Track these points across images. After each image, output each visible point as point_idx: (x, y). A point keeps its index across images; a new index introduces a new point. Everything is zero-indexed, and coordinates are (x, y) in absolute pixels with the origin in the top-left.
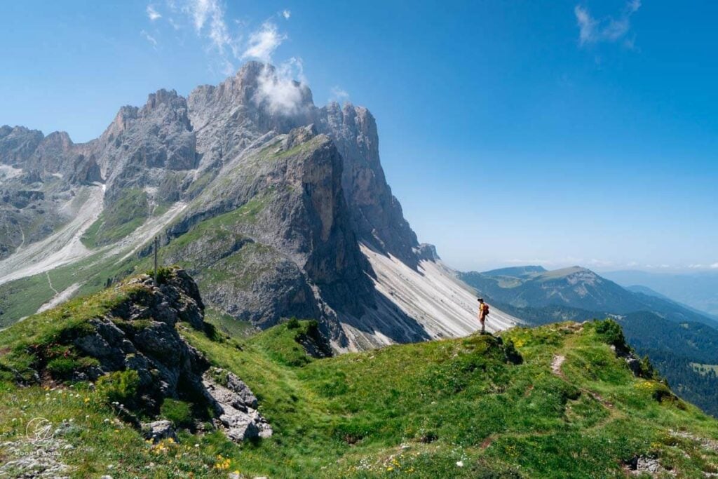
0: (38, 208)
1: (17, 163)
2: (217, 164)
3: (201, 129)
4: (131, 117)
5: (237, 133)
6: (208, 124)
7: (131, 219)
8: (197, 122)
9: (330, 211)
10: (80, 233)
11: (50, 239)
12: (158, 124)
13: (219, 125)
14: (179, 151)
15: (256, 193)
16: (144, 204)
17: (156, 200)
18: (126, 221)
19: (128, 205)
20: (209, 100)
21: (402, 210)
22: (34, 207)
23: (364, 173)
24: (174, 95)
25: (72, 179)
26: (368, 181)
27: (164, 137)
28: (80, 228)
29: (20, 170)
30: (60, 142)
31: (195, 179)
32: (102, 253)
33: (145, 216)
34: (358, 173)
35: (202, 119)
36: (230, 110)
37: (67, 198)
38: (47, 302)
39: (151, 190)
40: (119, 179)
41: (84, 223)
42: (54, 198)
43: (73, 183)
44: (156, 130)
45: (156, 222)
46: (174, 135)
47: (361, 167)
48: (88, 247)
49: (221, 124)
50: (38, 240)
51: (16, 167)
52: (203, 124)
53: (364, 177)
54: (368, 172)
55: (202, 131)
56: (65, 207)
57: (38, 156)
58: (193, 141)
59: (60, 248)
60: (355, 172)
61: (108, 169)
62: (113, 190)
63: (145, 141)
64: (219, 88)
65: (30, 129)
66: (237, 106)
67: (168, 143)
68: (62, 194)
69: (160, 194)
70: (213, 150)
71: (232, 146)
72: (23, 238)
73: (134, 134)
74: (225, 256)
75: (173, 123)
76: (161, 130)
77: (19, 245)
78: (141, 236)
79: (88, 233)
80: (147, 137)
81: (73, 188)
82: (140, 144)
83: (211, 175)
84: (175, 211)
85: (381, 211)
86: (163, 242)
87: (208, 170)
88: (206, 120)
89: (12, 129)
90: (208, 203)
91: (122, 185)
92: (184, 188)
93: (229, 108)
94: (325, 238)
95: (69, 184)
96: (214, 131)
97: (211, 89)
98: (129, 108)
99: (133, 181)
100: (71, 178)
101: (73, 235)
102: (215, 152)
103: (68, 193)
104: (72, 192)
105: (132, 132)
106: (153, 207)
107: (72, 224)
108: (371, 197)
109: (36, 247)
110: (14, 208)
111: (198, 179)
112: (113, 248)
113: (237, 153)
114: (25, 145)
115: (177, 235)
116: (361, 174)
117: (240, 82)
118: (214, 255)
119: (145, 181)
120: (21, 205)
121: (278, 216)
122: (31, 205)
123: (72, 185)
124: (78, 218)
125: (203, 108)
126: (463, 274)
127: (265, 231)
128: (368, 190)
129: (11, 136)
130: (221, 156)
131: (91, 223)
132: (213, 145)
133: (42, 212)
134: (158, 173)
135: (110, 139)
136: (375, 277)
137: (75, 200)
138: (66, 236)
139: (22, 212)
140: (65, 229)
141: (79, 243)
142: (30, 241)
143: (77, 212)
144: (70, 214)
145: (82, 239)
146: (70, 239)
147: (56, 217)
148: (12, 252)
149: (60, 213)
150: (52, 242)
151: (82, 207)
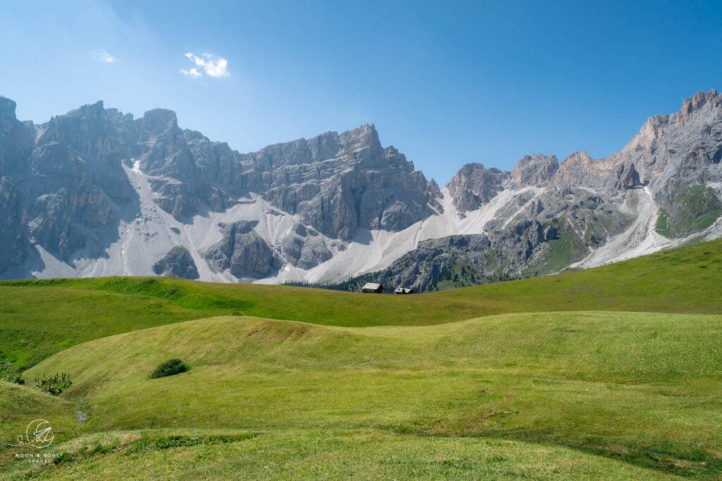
0: (605, 209)
1: (539, 184)
4: (663, 124)
7: (706, 212)
10: (652, 228)
11: (628, 232)
12: (709, 124)
18: (701, 214)
19: (696, 200)
22: (602, 209)
25: (618, 186)
27: (718, 134)
28: (648, 224)
29: (544, 188)
30: (579, 161)
33: (719, 208)
37: (620, 202)
39: (715, 185)
40: (672, 180)
41: (649, 219)
42: (611, 201)
43: (619, 189)
44: (708, 129)
48: (666, 237)
50: (619, 233)
51: (539, 186)
56: (623, 208)
57: (561, 175)
59: (644, 238)
61: (646, 174)
62: (666, 190)
63: (700, 141)
68: (614, 198)
72: (606, 231)
73: (677, 139)
76: (713, 128)
77: (606, 236)
79: (658, 227)
80: (700, 137)
81: (622, 193)
82: (695, 144)
99: (689, 179)
100: (616, 185)
101: (647, 229)
103: (619, 197)
104: (622, 196)
107: (639, 220)
109: (621, 238)
110: (589, 210)
112: (706, 234)
114: (544, 168)
119: (705, 178)
120: (592, 208)
122: (599, 207)
123: (619, 191)
124: (640, 216)
129: (532, 163)
131: (655, 219)
133: (610, 212)
134: (719, 169)
137: (627, 202)
138: (641, 229)
139: (596, 212)
140: (635, 225)
141: (658, 235)
142: (614, 234)
143: (635, 210)
144: (631, 212)
145: (657, 231)
146: (646, 231)
147: (622, 215)
148: (605, 242)
149: (623, 212)
150: (633, 234)
151: (638, 208)
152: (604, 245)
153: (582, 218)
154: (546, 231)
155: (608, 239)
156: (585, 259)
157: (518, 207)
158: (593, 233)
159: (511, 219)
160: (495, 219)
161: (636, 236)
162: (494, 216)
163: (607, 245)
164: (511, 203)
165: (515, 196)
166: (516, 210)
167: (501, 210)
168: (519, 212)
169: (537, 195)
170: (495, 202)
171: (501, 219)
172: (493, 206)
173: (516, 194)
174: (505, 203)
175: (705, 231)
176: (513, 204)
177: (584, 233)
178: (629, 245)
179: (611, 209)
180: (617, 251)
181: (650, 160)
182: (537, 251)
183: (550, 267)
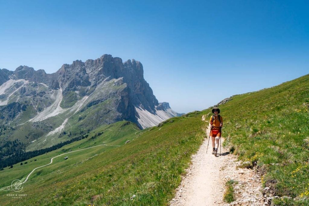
0: (46, 97)
1: (26, 78)
2: (95, 85)
3: (90, 73)
4: (67, 67)
5: (101, 76)
6: (92, 72)
7: (73, 101)
8: (88, 71)
9: (127, 103)
10: (59, 104)
11: (51, 106)
12: (78, 72)
13: (95, 73)
14: (84, 80)
15: (110, 97)
16: (76, 97)
17: (79, 95)
18: (72, 101)
19: (72, 97)
20: (92, 64)
21: (153, 92)
22: (45, 97)
23: (138, 84)
24: (80, 62)
26: (139, 86)
27: (80, 76)
28: (58, 103)
29: (28, 81)
31: (89, 89)
32: (69, 110)
33: (77, 100)
34: (136, 84)
35: (90, 70)
36: (99, 69)
37: (52, 93)
38: (63, 122)
39: (77, 92)
40: (67, 88)
41: (59, 101)
42: (49, 93)
43: (52, 88)
44: (77, 74)
45: (80, 102)
46: (82, 76)
47: (137, 82)
48: (62, 108)
49: (96, 72)
50: (49, 106)
51: (26, 80)
52: (90, 72)
53: (138, 85)
54: (139, 83)
55: (90, 74)
56: (52, 96)
58: (88, 77)
59: (56, 109)
60: (135, 84)
62: (65, 91)
63: (75, 77)
64: (95, 61)
65: (29, 67)
66: (101, 67)
67: (81, 78)
68: (50, 92)
69: (80, 93)
70: (94, 80)
71: (100, 79)
72: (45, 105)
74: (107, 113)
75: (82, 72)
76: (79, 74)
77: (44, 107)
78: (78, 106)
79: (61, 104)
81: (53, 90)
82: (73, 78)
83: (94, 88)
84: (85, 99)
85: (144, 95)
86: (86, 108)
87: (93, 87)
88: (91, 70)
89: (23, 67)
90: (97, 98)
91: (68, 90)
92: (87, 92)
93: (98, 68)
94: (126, 108)
95: (51, 89)
96: (94, 74)
97: (92, 61)
98: (66, 65)
99: (71, 89)
100: (51, 87)
101: (57, 105)
102: (95, 81)
103: (51, 92)
104: (53, 91)
105: (69, 73)
106: (78, 97)
107: (56, 101)
108: (140, 91)
109: (49, 108)
110: (40, 97)
111: (90, 89)
112: (71, 109)
113: (101, 82)
114: (28, 73)
115: (89, 106)
116: (137, 84)
117: (102, 60)
118: (105, 113)
119: (75, 89)
120: (41, 96)
121: (115, 104)
122: (44, 96)
123: (52, 89)
124: (57, 100)
125: (90, 67)
126: (179, 114)
127: (113, 107)
128: (139, 89)
129: (23, 69)
130: (96, 82)
131: (61, 101)
132: (94, 79)
133: (47, 98)
134: (79, 87)
135: (60, 74)
136: (139, 117)
137: (54, 94)
138: (56, 105)
139: (43, 98)
140: (55, 103)
141: (60, 107)
142: (47, 106)
143: (56, 98)
144: (54, 98)
145: (60, 106)
146: (57, 106)
147: (51, 99)
148: (44, 110)
149: (52, 98)
150: (53, 107)
151: (57, 96)
152: (43, 111)
153: (37, 100)
154: (22, 106)
155: (45, 109)
156: (35, 117)
157: (16, 88)
158: (40, 107)
159: (12, 94)
160: (4, 93)
161: (54, 107)
162: (4, 92)
163: (44, 111)
164: (13, 86)
165: (15, 83)
166: (15, 90)
167: (8, 89)
168: (16, 91)
169: (25, 84)
170: (5, 85)
171: (7, 94)
172: (4, 87)
173: (15, 82)
174: (10, 86)
175: (71, 108)
176: (13, 87)
177: (37, 106)
178: (51, 111)
179: (48, 97)
180: (46, 114)
181: (63, 79)
182: (17, 115)
183: (21, 122)
